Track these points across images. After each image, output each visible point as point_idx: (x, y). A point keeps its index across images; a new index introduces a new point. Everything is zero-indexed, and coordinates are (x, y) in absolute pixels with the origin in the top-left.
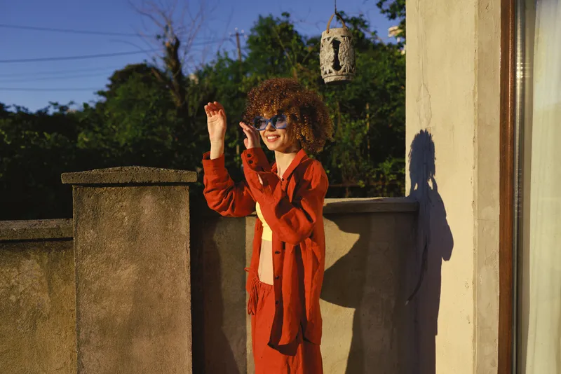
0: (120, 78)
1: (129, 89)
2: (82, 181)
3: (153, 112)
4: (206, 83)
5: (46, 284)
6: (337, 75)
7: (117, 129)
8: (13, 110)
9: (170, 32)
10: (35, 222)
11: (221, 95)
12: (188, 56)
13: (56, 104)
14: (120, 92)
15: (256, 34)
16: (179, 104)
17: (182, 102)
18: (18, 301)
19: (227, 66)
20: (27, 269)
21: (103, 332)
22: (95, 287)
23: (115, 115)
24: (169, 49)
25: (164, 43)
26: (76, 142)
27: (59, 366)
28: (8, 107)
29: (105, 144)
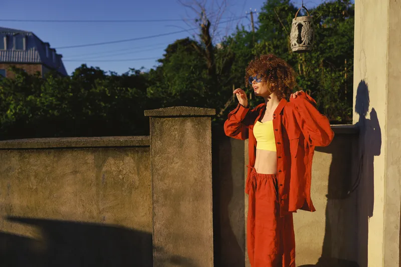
0: (172, 49)
1: (178, 57)
2: (155, 115)
3: (193, 73)
4: (229, 50)
5: (136, 170)
6: (300, 46)
7: (170, 84)
8: (109, 74)
9: (204, 17)
10: (131, 137)
11: (239, 57)
12: (216, 32)
13: (133, 70)
14: (172, 59)
15: (265, 11)
16: (209, 65)
17: (211, 64)
18: (123, 178)
19: (244, 36)
20: (127, 162)
21: (166, 197)
22: (161, 172)
23: (168, 75)
24: (203, 29)
25: (200, 25)
26: (146, 93)
27: (143, 214)
28: (106, 72)
29: (163, 94)
